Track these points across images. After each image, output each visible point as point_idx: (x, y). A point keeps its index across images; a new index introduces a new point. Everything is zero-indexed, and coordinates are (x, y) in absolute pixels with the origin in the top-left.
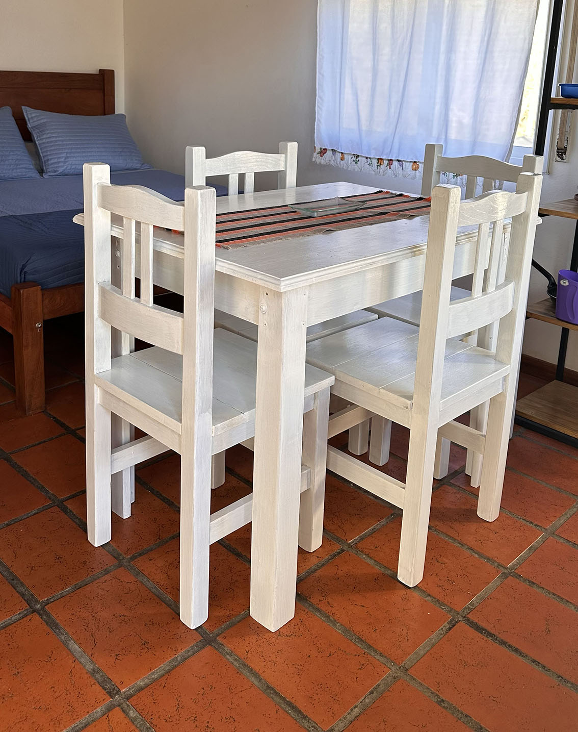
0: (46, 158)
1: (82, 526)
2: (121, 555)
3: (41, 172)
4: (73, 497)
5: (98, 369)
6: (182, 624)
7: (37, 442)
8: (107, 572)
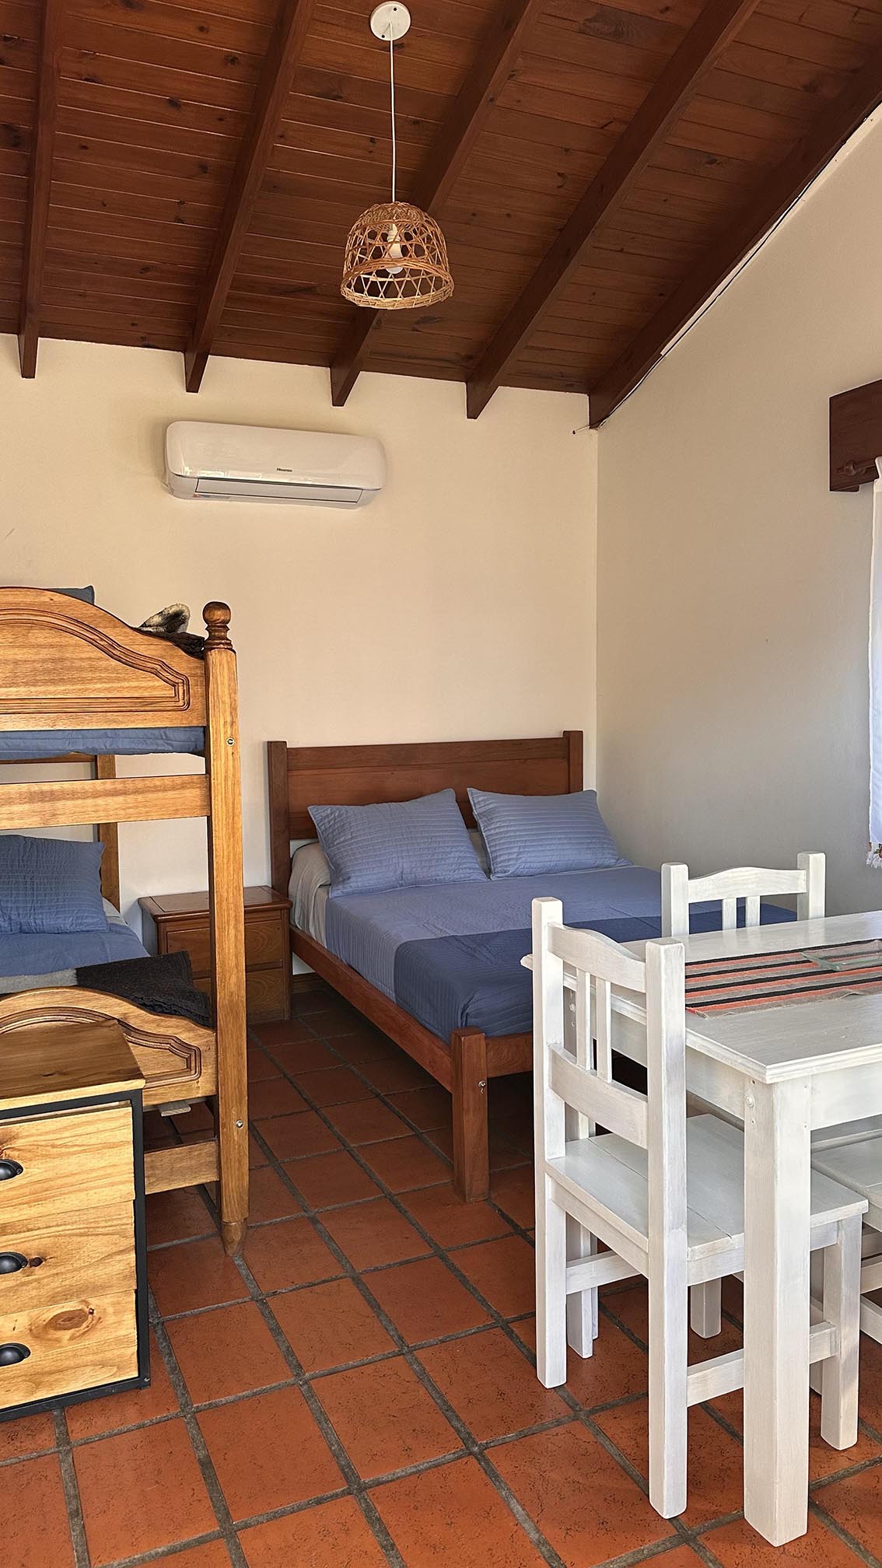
0: (494, 855)
1: (530, 1358)
2: (577, 1405)
3: (488, 872)
4: (520, 1318)
5: (550, 1155)
6: (651, 1510)
7: (478, 1241)
8: (559, 1423)
